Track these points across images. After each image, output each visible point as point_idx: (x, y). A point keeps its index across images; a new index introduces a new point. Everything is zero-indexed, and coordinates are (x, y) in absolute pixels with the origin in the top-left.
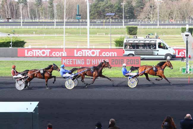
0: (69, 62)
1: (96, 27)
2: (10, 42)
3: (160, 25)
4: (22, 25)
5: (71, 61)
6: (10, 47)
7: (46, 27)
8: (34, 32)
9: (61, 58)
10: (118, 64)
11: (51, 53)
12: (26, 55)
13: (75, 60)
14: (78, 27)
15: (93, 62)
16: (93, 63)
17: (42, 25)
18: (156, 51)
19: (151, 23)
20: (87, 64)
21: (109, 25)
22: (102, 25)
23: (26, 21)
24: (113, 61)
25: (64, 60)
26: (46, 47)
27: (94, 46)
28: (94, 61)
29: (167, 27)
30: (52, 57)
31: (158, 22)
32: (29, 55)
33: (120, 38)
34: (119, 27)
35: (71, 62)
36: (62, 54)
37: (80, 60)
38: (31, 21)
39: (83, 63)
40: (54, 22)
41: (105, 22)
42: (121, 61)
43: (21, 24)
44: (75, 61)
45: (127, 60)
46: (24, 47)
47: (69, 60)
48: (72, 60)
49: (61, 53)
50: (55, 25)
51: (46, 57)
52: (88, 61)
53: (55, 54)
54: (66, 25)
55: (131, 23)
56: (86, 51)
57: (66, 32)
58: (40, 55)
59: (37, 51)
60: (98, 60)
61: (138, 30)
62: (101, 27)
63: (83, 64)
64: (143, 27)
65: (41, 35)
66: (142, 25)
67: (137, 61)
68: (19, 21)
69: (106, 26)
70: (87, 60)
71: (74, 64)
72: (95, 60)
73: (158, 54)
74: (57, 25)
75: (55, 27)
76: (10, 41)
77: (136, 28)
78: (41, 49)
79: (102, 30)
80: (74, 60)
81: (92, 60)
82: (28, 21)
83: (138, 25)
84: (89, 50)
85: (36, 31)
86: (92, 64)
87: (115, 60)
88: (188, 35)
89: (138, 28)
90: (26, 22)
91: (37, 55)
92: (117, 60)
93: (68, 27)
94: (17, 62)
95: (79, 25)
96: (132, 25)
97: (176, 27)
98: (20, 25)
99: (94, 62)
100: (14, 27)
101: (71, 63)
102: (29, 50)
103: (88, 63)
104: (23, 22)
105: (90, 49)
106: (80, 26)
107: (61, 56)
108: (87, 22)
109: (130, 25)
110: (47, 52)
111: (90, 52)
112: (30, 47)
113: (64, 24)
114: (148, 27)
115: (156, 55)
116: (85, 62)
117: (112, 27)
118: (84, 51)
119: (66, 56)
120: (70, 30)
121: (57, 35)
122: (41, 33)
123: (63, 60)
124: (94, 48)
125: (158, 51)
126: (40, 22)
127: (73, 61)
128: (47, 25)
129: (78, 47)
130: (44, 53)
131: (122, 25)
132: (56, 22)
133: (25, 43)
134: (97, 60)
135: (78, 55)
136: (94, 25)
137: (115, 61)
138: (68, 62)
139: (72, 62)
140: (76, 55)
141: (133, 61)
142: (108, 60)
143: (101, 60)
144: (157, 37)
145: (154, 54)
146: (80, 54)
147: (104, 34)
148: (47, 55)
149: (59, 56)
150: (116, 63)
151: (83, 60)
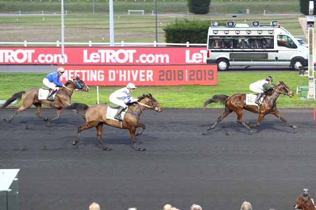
5: (77, 73)
13: (85, 71)
15: (121, 76)
16: (123, 78)
20: (110, 80)
24: (162, 73)
26: (25, 44)
27: (123, 42)
28: (123, 73)
30: (38, 64)
36: (58, 58)
37: (96, 71)
39: (101, 78)
42: (178, 74)
44: (86, 74)
45: (190, 71)
47: (73, 71)
48: (79, 71)
49: (56, 56)
51: (26, 64)
52: (112, 73)
53: (43, 58)
56: (108, 52)
58: (12, 61)
59: (6, 51)
60: (133, 72)
61: (212, 4)
63: (102, 80)
70: (110, 71)
71: (84, 80)
72: (125, 71)
73: (277, 58)
78: (15, 48)
80: (83, 72)
81: (121, 72)
84: (112, 51)
86: (121, 80)
88: (313, 23)
91: (7, 61)
92: (169, 71)
99: (124, 75)
103: (112, 78)
105: (116, 48)
107: (55, 62)
110: (28, 55)
115: (273, 61)
116: (106, 75)
119: (66, 63)
124: (123, 46)
127: (80, 73)
129: (90, 44)
134: (129, 72)
135: (91, 60)
137: (167, 74)
138: (70, 75)
140: (86, 61)
141: (201, 74)
142: (151, 72)
143: (137, 71)
144: (275, 23)
145: (269, 58)
146: (95, 57)
147: (143, 11)
148: (27, 60)
149: (53, 62)
150: (169, 78)
151: (102, 72)
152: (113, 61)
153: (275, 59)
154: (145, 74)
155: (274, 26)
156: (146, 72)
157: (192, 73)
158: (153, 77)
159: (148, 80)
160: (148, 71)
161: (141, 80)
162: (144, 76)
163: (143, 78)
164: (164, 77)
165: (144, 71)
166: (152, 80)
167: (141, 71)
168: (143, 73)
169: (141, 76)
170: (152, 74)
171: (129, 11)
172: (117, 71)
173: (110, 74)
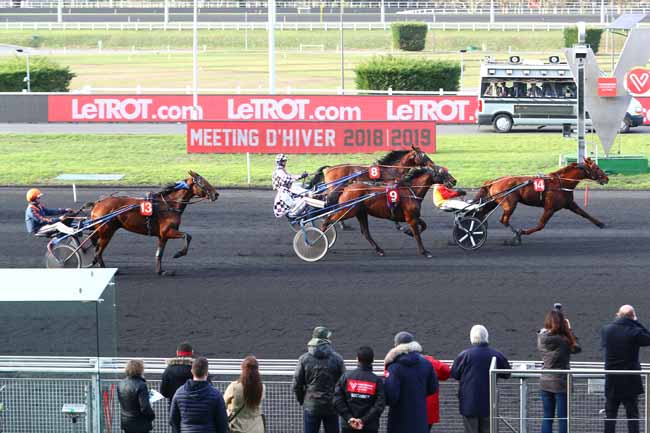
0: (210, 137)
1: (296, 25)
2: (25, 74)
3: (498, 19)
4: (60, 19)
5: (218, 134)
6: (24, 92)
7: (137, 25)
8: (100, 43)
9: (185, 126)
10: (366, 144)
11: (152, 109)
12: (75, 116)
13: (229, 130)
14: (238, 25)
15: (285, 138)
16: (288, 141)
17: (124, 19)
19: (469, 13)
20: (269, 144)
21: (337, 19)
22: (316, 19)
23: (73, 6)
24: (349, 134)
25: (196, 131)
26: (138, 91)
27: (289, 87)
28: (288, 135)
29: (518, 25)
30: (158, 121)
31: (492, 9)
32: (84, 115)
33: (372, 61)
34: (370, 25)
35: (216, 137)
36: (188, 112)
38: (91, 6)
39: (254, 141)
40: (162, 10)
41: (326, 10)
42: (375, 135)
43: (60, 14)
44: (231, 135)
45: (393, 132)
46: (67, 91)
47: (210, 130)
48: (219, 131)
49: (185, 109)
50: (166, 18)
51: (139, 120)
52: (271, 134)
53: (165, 112)
54: (200, 19)
55: (406, 12)
56: (266, 102)
57: (202, 42)
58: (118, 117)
59: (109, 102)
60: (304, 131)
61: (429, 36)
62: (311, 25)
63: (256, 144)
64: (444, 25)
65: (122, 52)
66: (440, 19)
67: (426, 134)
68: (51, 6)
69: (328, 21)
70: (269, 131)
71: (227, 144)
72: (291, 131)
74: (171, 19)
75: (166, 24)
76: (22, 70)
77: (424, 29)
78: (122, 97)
79: (316, 35)
80: (227, 131)
81: (285, 132)
82: (82, 6)
83: (430, 19)
84: (273, 101)
85: (105, 39)
86: (285, 144)
87: (354, 133)
88: (584, 55)
89: (429, 28)
90: (74, 10)
91: (109, 116)
92: (360, 131)
93: (209, 25)
94: (48, 138)
95: (241, 19)
96: (410, 17)
97: (548, 25)
98: (55, 19)
99: (291, 138)
100: (36, 25)
101: (218, 141)
102: (85, 99)
103: (271, 141)
104: (65, 10)
106: (246, 23)
107: (184, 117)
108: (265, 10)
109: (403, 18)
110: (142, 107)
111: (278, 106)
112: (86, 90)
113: (195, 14)
114: (459, 25)
116: (262, 137)
117: (347, 25)
118: (257, 102)
119: (201, 118)
120: (213, 35)
121: (174, 52)
122: (123, 43)
123: (193, 131)
124: (289, 93)
126: (120, 10)
127: (222, 135)
128: (143, 19)
129: (238, 91)
130: (130, 109)
131: (379, 19)
132: (171, 10)
133: (70, 79)
134: (297, 132)
135: (240, 116)
136: (289, 19)
137: (357, 136)
138: (206, 137)
139: (219, 137)
140: (231, 116)
141: (411, 135)
142: (333, 132)
143: (310, 132)
146: (246, 111)
147: (322, 46)
148: (141, 115)
149: (181, 118)
150: (360, 141)
151: (256, 131)
152: (274, 117)
154: (323, 135)
156: (324, 132)
157: (396, 134)
158: (335, 140)
159: (327, 144)
160: (328, 131)
161: (317, 144)
162: (320, 138)
163: (319, 141)
164: (353, 141)
165: (321, 131)
166: (333, 144)
167: (317, 131)
168: (319, 134)
169: (317, 138)
170: (333, 136)
171: (301, 46)
172: (280, 131)
173: (268, 135)
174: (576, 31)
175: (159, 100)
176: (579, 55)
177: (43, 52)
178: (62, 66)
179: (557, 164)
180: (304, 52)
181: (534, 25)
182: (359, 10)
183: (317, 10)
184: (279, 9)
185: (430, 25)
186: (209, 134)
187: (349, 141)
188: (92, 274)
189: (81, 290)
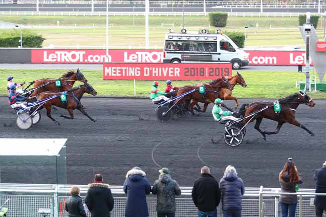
0: (115, 71)
1: (160, 13)
2: (19, 38)
3: (265, 10)
4: (38, 10)
5: (119, 70)
6: (19, 48)
7: (77, 13)
8: (58, 22)
9: (102, 65)
10: (196, 75)
11: (85, 57)
12: (45, 60)
13: (125, 68)
14: (129, 13)
15: (154, 72)
16: (155, 74)
17: (71, 10)
18: (217, 54)
19: (249, 7)
20: (145, 75)
21: (181, 10)
22: (170, 10)
23: (44, 3)
24: (187, 70)
25: (108, 68)
26: (78, 47)
27: (156, 46)
28: (155, 70)
29: (275, 14)
30: (88, 63)
31: (262, 5)
32: (50, 60)
34: (198, 14)
35: (118, 71)
36: (104, 58)
37: (133, 68)
38: (54, 3)
39: (138, 73)
40: (90, 5)
41: (175, 6)
42: (200, 70)
43: (38, 7)
44: (126, 70)
45: (210, 69)
46: (41, 47)
47: (115, 68)
48: (120, 68)
49: (102, 57)
50: (93, 10)
51: (78, 63)
52: (147, 70)
53: (92, 58)
54: (110, 10)
55: (217, 7)
56: (144, 53)
57: (110, 22)
58: (67, 60)
59: (63, 53)
60: (163, 69)
61: (228, 19)
62: (167, 13)
63: (139, 75)
64: (236, 14)
65: (69, 27)
66: (234, 10)
67: (227, 70)
68: (33, 3)
69: (176, 11)
70: (145, 68)
71: (124, 75)
72: (157, 69)
73: (219, 59)
74: (95, 10)
75: (92, 13)
76: (18, 36)
77: (226, 16)
78: (69, 50)
79: (171, 19)
80: (124, 68)
81: (154, 69)
82: (48, 3)
83: (229, 10)
84: (148, 53)
85: (61, 20)
86: (154, 75)
87: (190, 69)
88: (309, 30)
89: (229, 15)
90: (45, 5)
91: (63, 60)
92: (193, 68)
93: (114, 13)
94: (31, 71)
95: (131, 10)
96: (219, 10)
97: (291, 14)
98: (35, 10)
99: (157, 72)
100: (25, 13)
101: (119, 73)
102: (51, 51)
103: (147, 74)
104: (40, 5)
105: (150, 51)
106: (134, 12)
107: (102, 61)
108: (144, 6)
109: (215, 10)
110: (80, 56)
111: (150, 55)
112: (52, 47)
113: (107, 8)
114: (244, 14)
115: (217, 61)
116: (142, 71)
117: (186, 13)
118: (139, 53)
119: (110, 61)
120: (117, 18)
121: (96, 27)
122: (70, 22)
123: (106, 68)
124: (156, 49)
125: (220, 54)
126: (68, 5)
127: (121, 70)
128: (80, 10)
129: (130, 48)
130: (74, 56)
131: (202, 10)
132: (95, 5)
133: (43, 41)
134: (160, 69)
135: (130, 60)
136: (156, 10)
137: (191, 71)
138: (113, 71)
139: (120, 71)
140: (126, 60)
141: (219, 71)
142: (179, 69)
143: (167, 69)
144: (218, 31)
145: (213, 59)
146: (134, 58)
147: (173, 24)
148: (79, 60)
149: (100, 61)
150: (193, 74)
151: (139, 69)
152: (148, 61)
153: (217, 60)
154: (173, 70)
155: (218, 33)
156: (174, 69)
157: (211, 70)
158: (180, 73)
159: (176, 75)
160: (176, 69)
161: (170, 75)
162: (172, 72)
163: (172, 74)
164: (189, 73)
165: (172, 68)
166: (179, 75)
167: (170, 69)
168: (172, 70)
169: (170, 72)
170: (179, 71)
171: (162, 24)
172: (151, 68)
173: (145, 70)
174: (305, 17)
175: (89, 52)
176: (306, 30)
177: (28, 27)
178: (39, 34)
179: (295, 86)
180: (164, 28)
181: (283, 14)
182: (192, 6)
183: (171, 6)
184: (151, 5)
185: (229, 14)
186: (114, 70)
187: (187, 74)
188: (54, 142)
189: (48, 150)
